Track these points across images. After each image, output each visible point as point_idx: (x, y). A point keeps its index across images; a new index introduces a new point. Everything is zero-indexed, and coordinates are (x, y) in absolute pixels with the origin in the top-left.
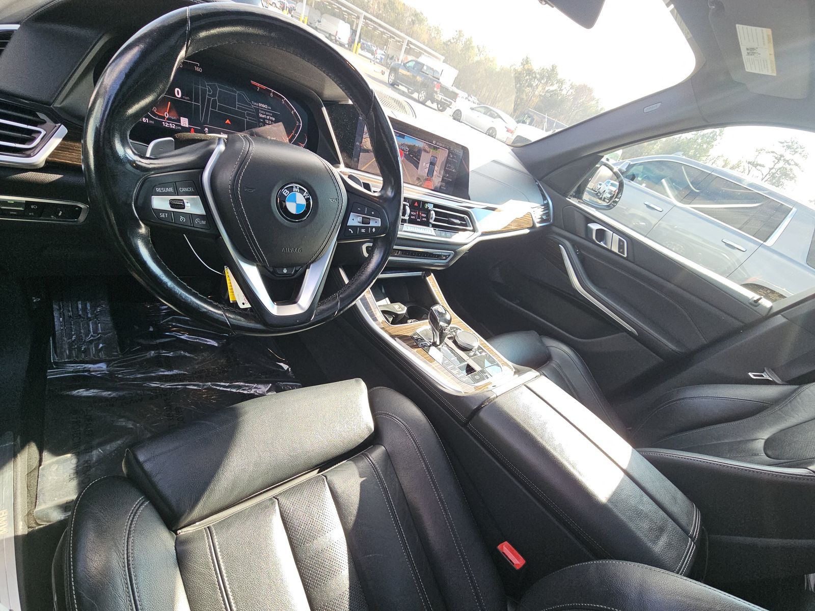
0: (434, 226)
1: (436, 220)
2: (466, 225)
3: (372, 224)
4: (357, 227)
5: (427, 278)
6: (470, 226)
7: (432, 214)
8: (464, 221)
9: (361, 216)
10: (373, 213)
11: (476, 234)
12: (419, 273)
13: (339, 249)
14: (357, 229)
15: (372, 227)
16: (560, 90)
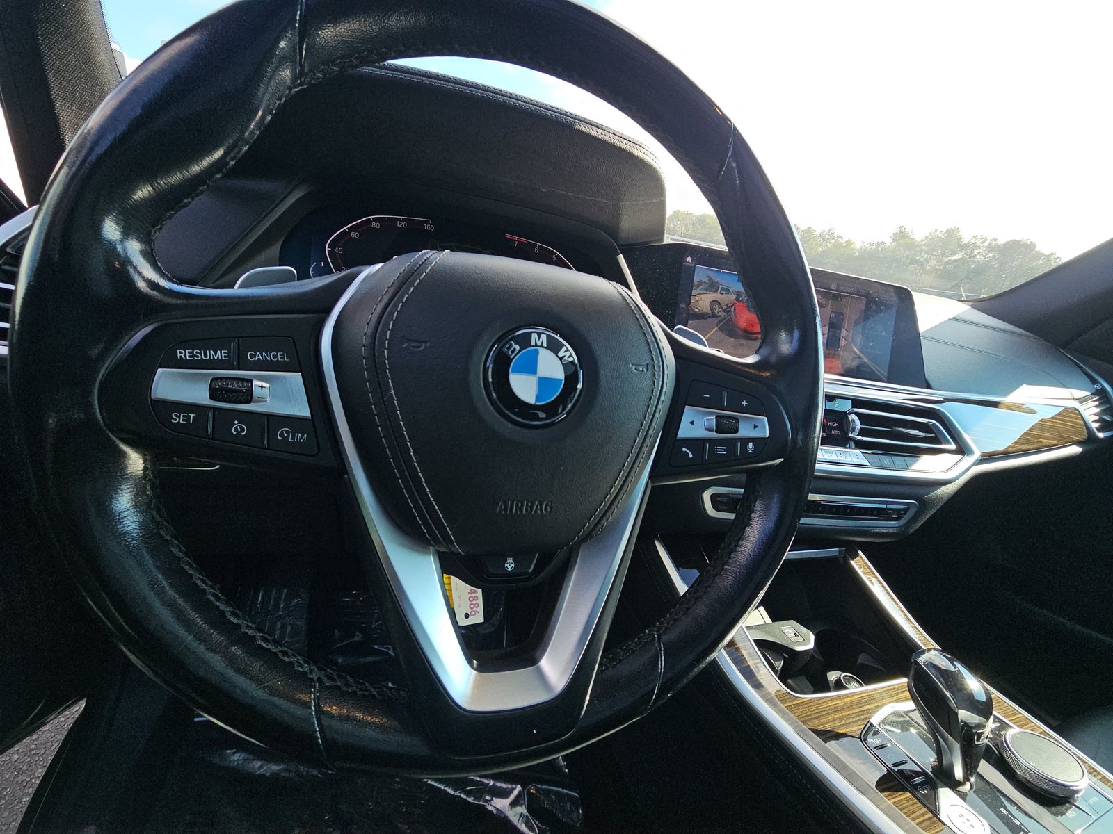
0: (860, 445)
1: (862, 433)
2: (936, 440)
3: (745, 431)
4: (702, 441)
5: (852, 562)
6: (948, 443)
7: (853, 421)
8: (931, 432)
9: (711, 414)
10: (745, 403)
11: (968, 460)
12: (832, 552)
13: (657, 500)
14: (704, 448)
15: (745, 441)
16: (970, 258)
